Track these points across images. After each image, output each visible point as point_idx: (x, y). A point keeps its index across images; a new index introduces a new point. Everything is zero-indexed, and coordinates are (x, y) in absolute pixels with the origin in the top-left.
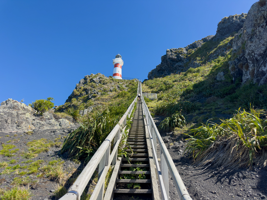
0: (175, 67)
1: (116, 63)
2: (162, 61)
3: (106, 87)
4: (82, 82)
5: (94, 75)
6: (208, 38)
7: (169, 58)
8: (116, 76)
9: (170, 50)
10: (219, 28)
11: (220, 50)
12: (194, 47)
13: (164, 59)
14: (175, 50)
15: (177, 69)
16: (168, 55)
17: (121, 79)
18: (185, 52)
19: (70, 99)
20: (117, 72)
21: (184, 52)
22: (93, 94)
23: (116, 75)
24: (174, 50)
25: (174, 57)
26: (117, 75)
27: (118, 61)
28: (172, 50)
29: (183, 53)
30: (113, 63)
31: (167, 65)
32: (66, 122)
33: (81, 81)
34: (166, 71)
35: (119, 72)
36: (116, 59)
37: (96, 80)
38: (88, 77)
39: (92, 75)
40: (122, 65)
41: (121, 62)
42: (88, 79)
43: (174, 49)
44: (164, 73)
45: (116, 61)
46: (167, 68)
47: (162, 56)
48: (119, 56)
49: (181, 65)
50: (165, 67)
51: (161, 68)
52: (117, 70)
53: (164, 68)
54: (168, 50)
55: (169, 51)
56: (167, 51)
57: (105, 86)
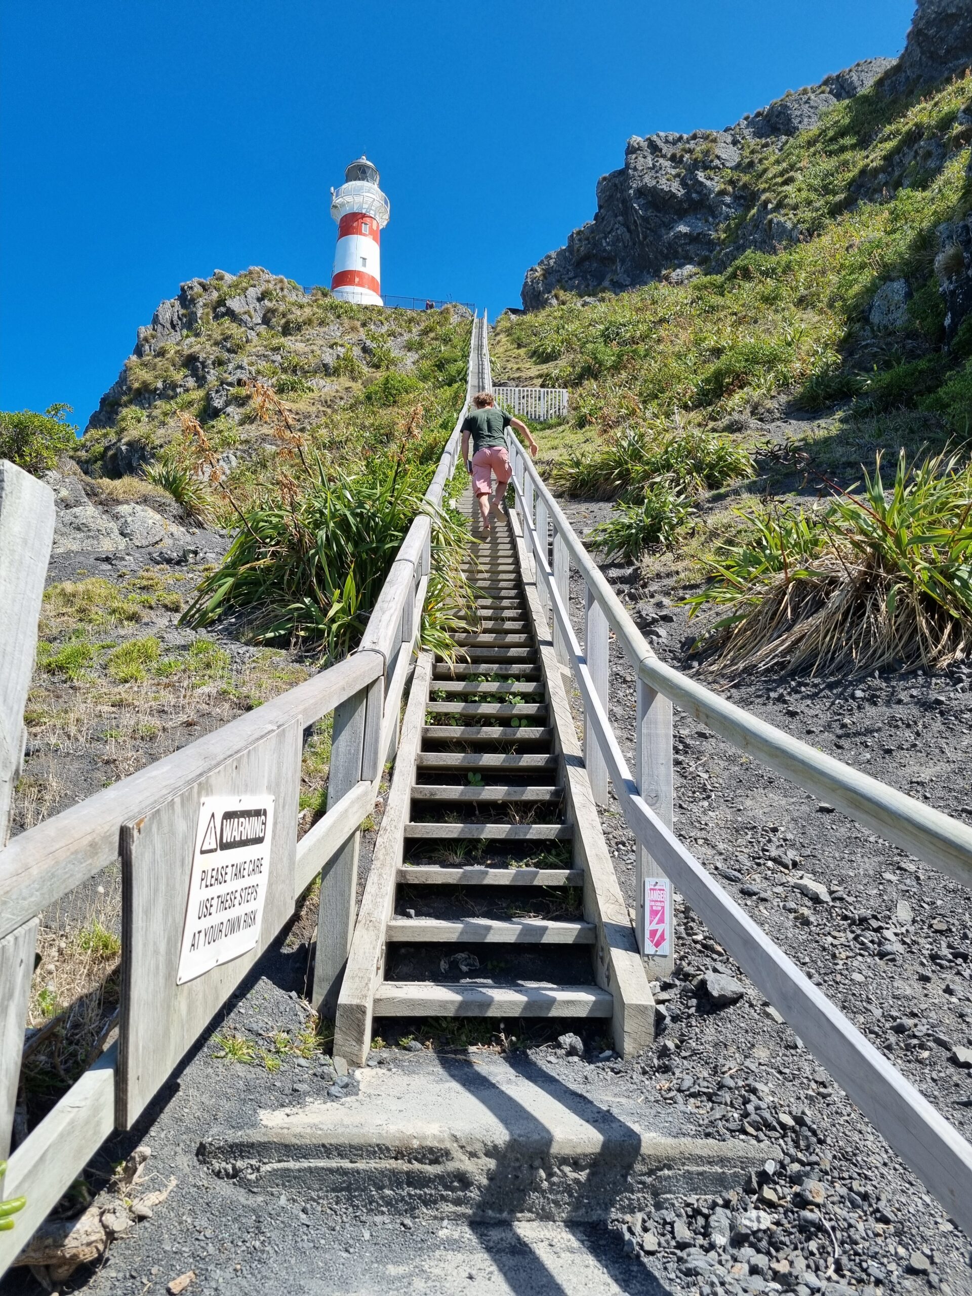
0: (669, 243)
1: (347, 210)
2: (600, 207)
3: (301, 347)
4: (168, 315)
5: (229, 278)
6: (855, 78)
7: (641, 192)
8: (348, 288)
9: (645, 145)
10: (921, 18)
11: (912, 153)
12: (779, 129)
13: (611, 197)
14: (674, 143)
15: (677, 252)
16: (635, 169)
17: (379, 302)
18: (723, 156)
19: (109, 409)
20: (355, 265)
21: (718, 157)
22: (231, 384)
23: (351, 283)
24: (667, 142)
25: (664, 185)
26: (357, 280)
27: (358, 199)
28: (660, 143)
29: (717, 162)
30: (333, 211)
31: (629, 231)
32: (150, 521)
33: (160, 309)
34: (623, 261)
35: (364, 265)
36: (345, 186)
37: (242, 310)
38: (198, 289)
39: (221, 278)
40: (383, 224)
41: (376, 204)
42: (201, 302)
43: (670, 138)
44: (609, 277)
45: (348, 199)
46: (625, 247)
47: (604, 179)
48: (364, 172)
49: (699, 234)
50: (618, 239)
51: (595, 245)
52: (353, 249)
53: (608, 248)
54: (637, 139)
55: (640, 148)
56: (631, 150)
57: (293, 344)
